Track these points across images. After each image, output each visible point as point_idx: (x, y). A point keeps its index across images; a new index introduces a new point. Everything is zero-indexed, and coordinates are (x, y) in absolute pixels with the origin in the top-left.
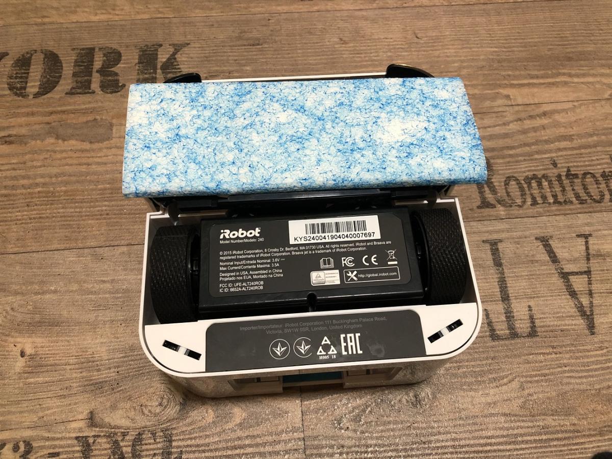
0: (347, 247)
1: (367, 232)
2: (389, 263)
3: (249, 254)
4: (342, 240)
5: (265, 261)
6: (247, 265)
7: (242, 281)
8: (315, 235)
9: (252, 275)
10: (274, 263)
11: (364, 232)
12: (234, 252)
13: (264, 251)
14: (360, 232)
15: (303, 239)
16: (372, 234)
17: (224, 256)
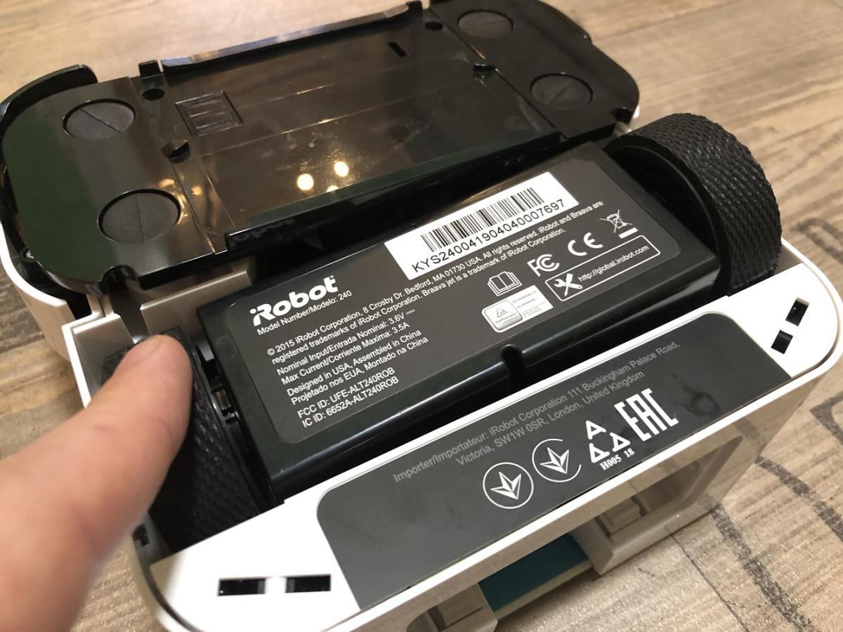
0: (526, 242)
1: (548, 203)
2: (622, 236)
3: (333, 330)
4: (507, 234)
5: (375, 329)
6: (339, 351)
7: (346, 385)
8: (451, 246)
9: (361, 366)
10: (396, 325)
11: (542, 206)
12: (299, 339)
13: (362, 312)
14: (534, 209)
15: (430, 262)
16: (559, 204)
17: (280, 354)
